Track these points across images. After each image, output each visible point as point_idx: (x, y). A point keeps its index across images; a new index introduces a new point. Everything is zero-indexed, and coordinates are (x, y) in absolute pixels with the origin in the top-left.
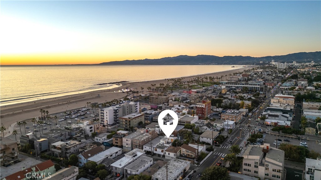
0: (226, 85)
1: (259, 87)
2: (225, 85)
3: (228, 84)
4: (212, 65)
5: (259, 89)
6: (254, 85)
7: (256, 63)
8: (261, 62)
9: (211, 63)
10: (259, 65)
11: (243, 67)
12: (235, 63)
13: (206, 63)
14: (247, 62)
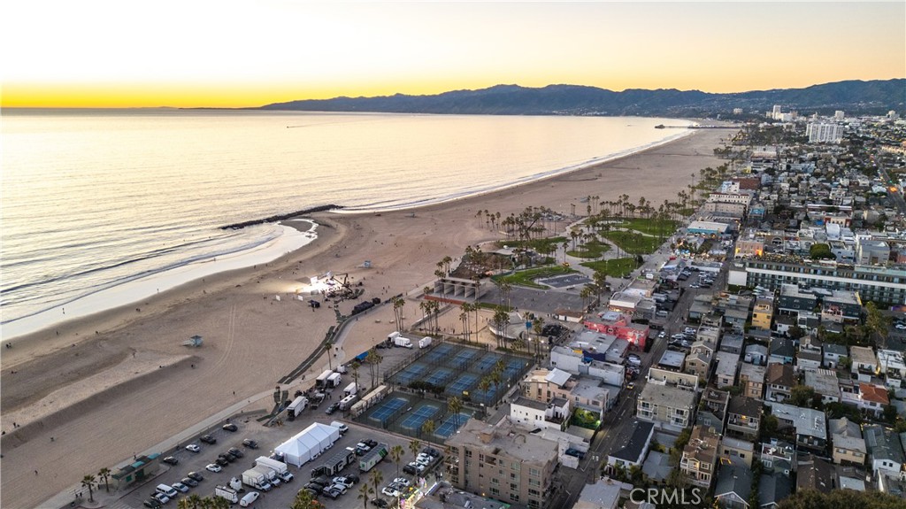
0: (748, 269)
2: (742, 269)
3: (758, 267)
4: (590, 115)
7: (722, 114)
8: (737, 111)
9: (587, 112)
10: (732, 119)
11: (689, 128)
12: (657, 111)
13: (574, 110)
14: (694, 110)
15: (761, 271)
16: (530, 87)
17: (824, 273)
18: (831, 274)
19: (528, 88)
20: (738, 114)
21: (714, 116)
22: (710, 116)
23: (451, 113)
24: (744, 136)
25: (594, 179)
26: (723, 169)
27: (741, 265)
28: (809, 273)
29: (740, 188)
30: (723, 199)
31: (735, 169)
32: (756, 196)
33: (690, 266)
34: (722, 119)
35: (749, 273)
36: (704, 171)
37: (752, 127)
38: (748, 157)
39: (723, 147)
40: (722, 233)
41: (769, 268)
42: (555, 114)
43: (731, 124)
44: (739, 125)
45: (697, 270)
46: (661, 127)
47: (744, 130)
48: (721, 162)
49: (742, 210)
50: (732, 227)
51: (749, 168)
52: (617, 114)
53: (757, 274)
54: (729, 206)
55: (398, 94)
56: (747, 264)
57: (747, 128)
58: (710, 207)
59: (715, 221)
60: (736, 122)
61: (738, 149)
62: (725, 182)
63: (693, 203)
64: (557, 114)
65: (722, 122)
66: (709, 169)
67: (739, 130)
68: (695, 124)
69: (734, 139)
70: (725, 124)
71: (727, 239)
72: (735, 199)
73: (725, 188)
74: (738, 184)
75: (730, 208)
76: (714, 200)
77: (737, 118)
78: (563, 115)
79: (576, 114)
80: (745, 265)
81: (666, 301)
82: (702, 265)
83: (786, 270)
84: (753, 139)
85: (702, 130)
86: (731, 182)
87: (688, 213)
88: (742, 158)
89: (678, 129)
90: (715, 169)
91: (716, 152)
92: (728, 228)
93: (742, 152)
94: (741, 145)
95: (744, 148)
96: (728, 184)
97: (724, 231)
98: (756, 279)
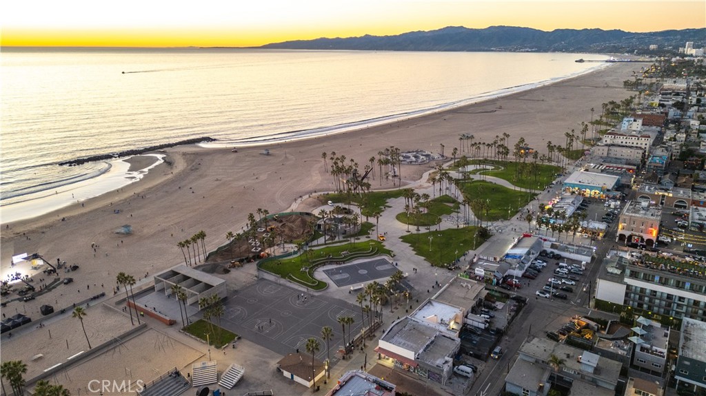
0: (628, 280)
2: (618, 279)
3: (646, 279)
7: (639, 50)
9: (520, 48)
10: (647, 54)
11: (607, 61)
12: (582, 48)
13: (510, 47)
14: (614, 46)
15: (649, 287)
16: (473, 28)
19: (471, 29)
20: (653, 50)
21: (631, 52)
22: (628, 52)
24: (656, 69)
25: (493, 111)
26: (628, 103)
27: (618, 272)
29: (643, 125)
30: (619, 140)
31: (642, 102)
32: (661, 134)
33: (549, 250)
34: (638, 54)
35: (628, 287)
36: (607, 105)
37: (665, 61)
38: (657, 89)
39: (633, 79)
40: (608, 190)
41: (664, 282)
43: (647, 58)
44: (653, 59)
45: (559, 258)
46: (581, 61)
47: (657, 64)
48: (627, 94)
49: (640, 156)
50: (624, 181)
51: (656, 101)
52: (546, 51)
53: (643, 290)
54: (624, 150)
55: (367, 35)
56: (628, 272)
57: (660, 62)
58: (600, 151)
59: (602, 171)
60: (651, 57)
61: (648, 81)
62: (626, 119)
63: (585, 141)
64: (495, 51)
65: (638, 57)
66: (612, 103)
67: (652, 64)
68: (612, 58)
69: (646, 72)
70: (641, 58)
71: (615, 198)
72: (633, 141)
73: (625, 125)
74: (640, 121)
75: (626, 153)
76: (609, 142)
77: (652, 53)
79: (510, 51)
80: (623, 272)
81: (487, 330)
82: (565, 249)
84: (665, 71)
85: (618, 63)
86: (632, 119)
87: (576, 156)
88: (652, 89)
89: (595, 62)
90: (618, 102)
91: (626, 84)
92: (618, 180)
93: (652, 84)
94: (652, 77)
95: (654, 80)
96: (629, 121)
97: (610, 188)
98: (641, 298)
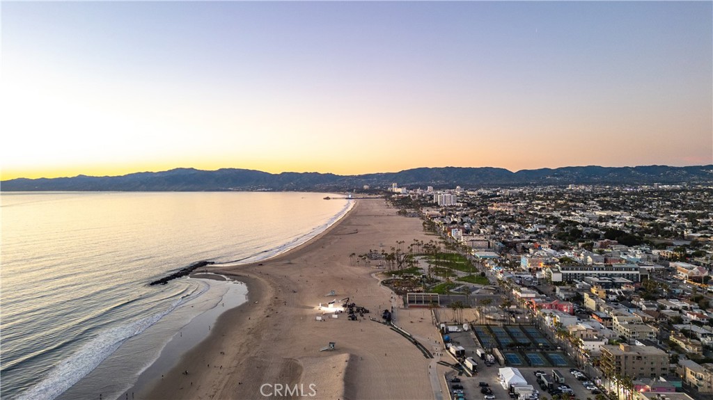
0: (561, 271)
1: (637, 274)
2: (558, 272)
3: (567, 270)
5: (638, 278)
6: (626, 269)
7: (356, 189)
8: (366, 187)
10: (364, 192)
13: (246, 188)
14: (336, 186)
15: (568, 272)
16: (204, 169)
17: (599, 270)
18: (603, 269)
19: (203, 171)
20: (368, 189)
23: (138, 190)
27: (557, 270)
28: (592, 270)
30: (471, 238)
35: (563, 274)
42: (230, 190)
43: (366, 196)
45: (521, 277)
46: (328, 198)
49: (487, 245)
55: (80, 175)
60: (370, 194)
64: (233, 191)
70: (361, 196)
73: (454, 233)
74: (461, 230)
77: (368, 192)
78: (238, 191)
82: (521, 274)
83: (581, 270)
96: (456, 231)
98: (567, 277)
